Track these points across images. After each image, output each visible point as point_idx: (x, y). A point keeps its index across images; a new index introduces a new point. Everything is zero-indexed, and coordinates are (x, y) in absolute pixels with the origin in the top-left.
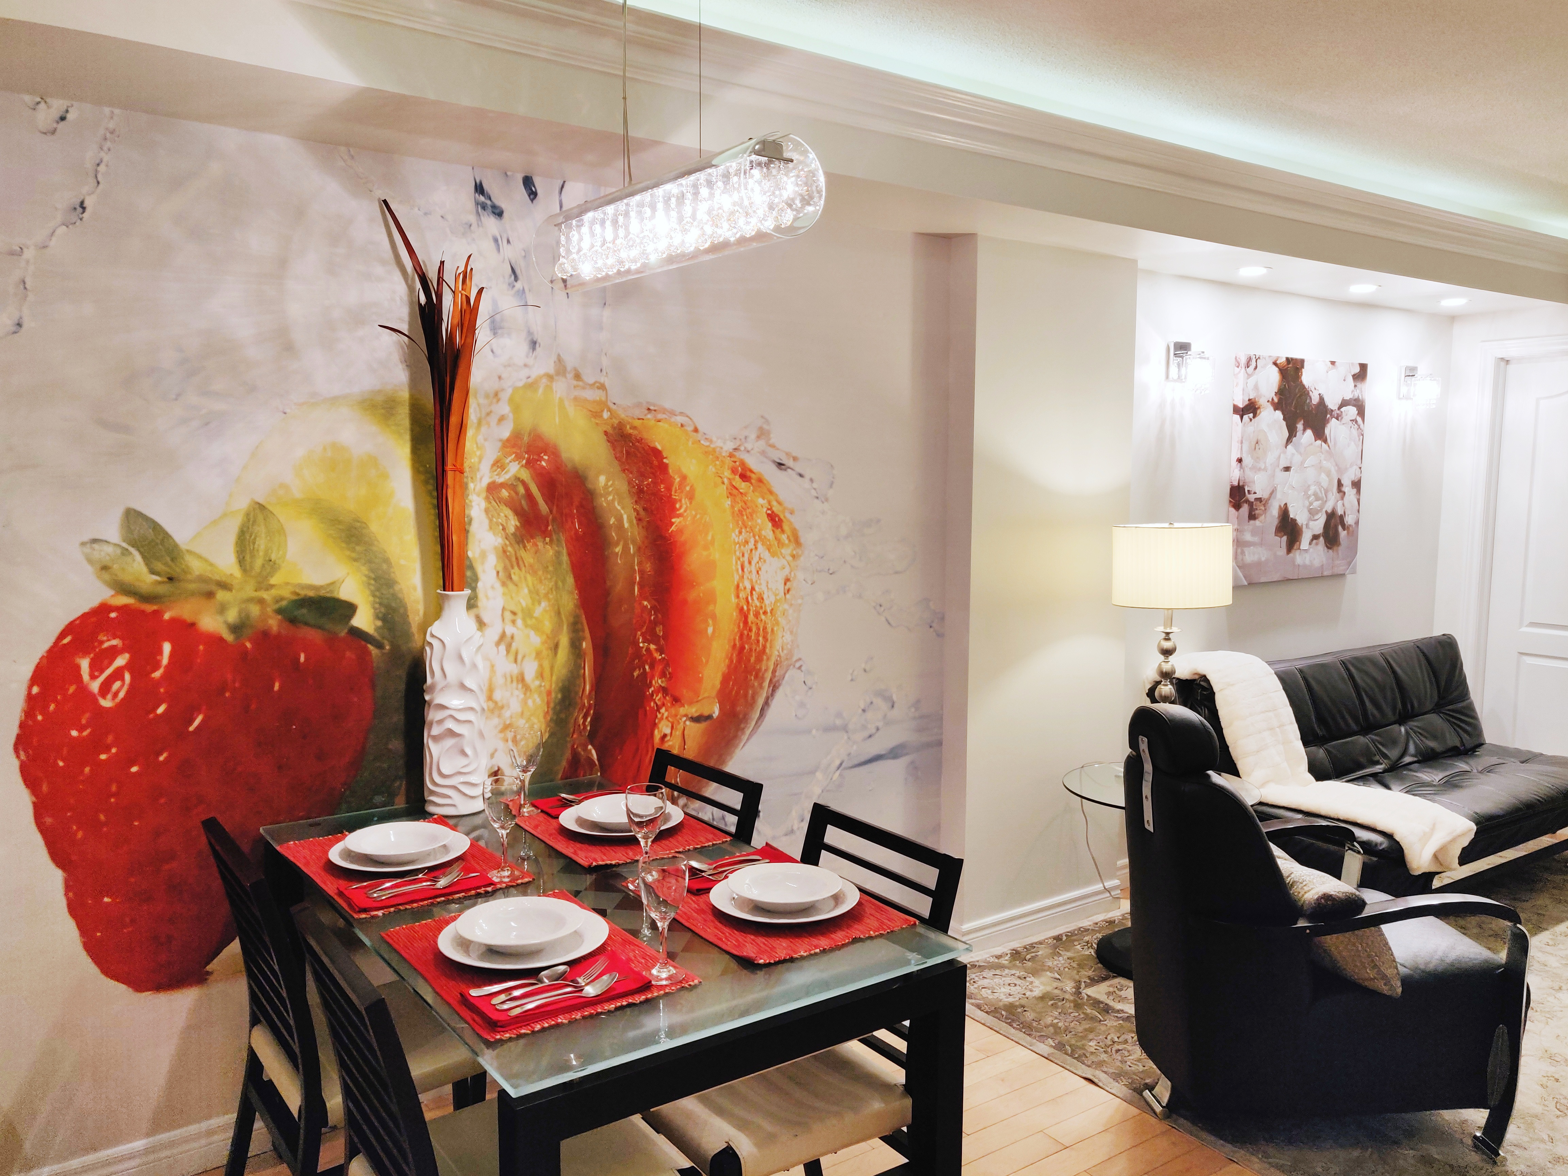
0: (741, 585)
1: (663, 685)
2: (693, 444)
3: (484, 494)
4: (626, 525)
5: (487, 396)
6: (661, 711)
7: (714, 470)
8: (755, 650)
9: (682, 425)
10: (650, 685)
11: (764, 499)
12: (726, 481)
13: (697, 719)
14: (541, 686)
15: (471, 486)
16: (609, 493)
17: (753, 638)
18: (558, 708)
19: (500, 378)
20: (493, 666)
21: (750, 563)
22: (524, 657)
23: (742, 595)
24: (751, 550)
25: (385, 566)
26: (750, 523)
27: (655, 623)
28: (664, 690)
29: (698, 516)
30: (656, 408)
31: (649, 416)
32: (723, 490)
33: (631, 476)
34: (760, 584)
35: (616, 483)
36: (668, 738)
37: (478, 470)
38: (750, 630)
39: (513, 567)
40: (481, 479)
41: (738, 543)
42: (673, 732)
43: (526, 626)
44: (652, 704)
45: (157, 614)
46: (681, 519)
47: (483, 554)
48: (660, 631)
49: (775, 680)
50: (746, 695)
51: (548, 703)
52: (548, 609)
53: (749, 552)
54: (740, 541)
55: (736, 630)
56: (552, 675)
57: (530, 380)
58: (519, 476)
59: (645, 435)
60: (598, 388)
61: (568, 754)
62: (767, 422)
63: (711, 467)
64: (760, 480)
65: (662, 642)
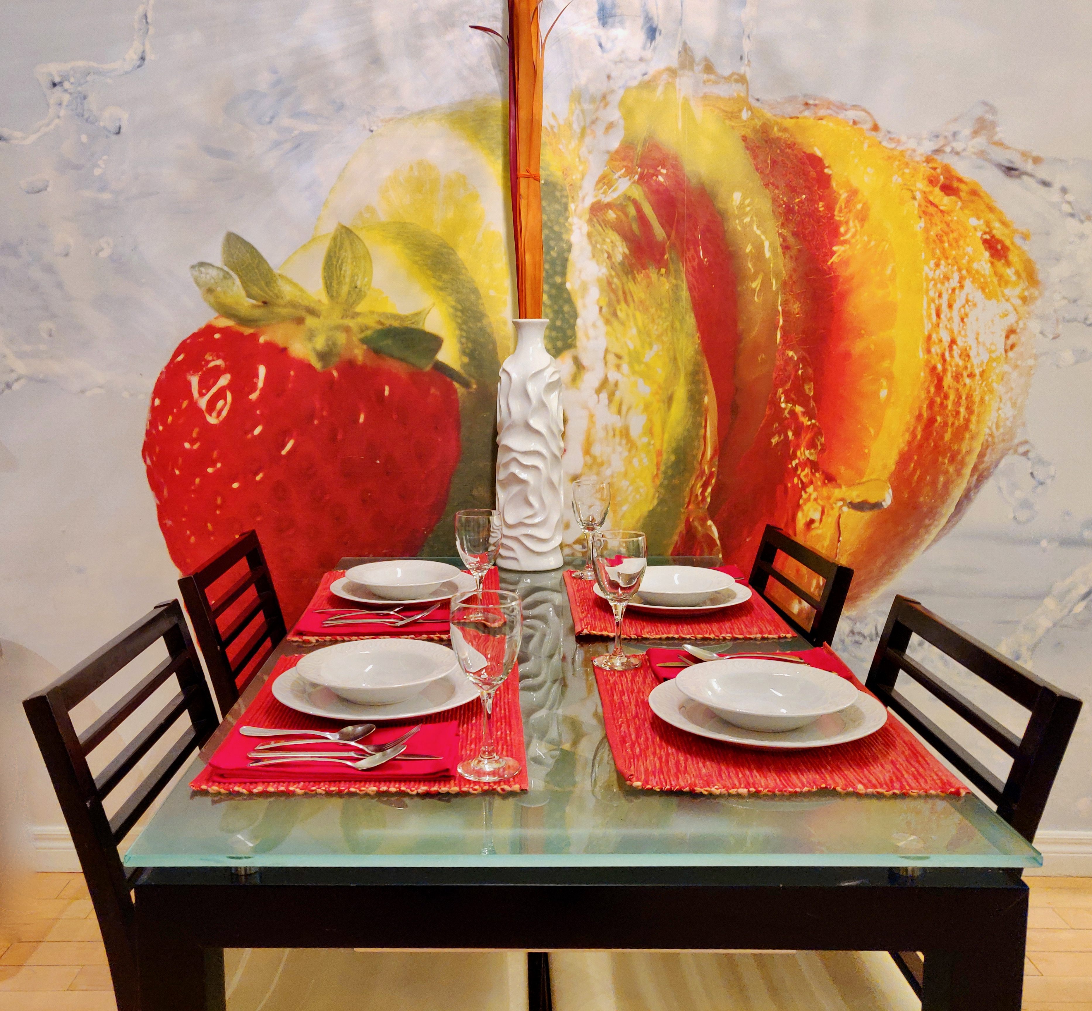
0: (934, 336)
1: (812, 458)
2: (870, 147)
3: (587, 216)
4: (768, 254)
5: (593, 100)
6: (808, 490)
7: (900, 180)
8: (953, 424)
9: (855, 123)
10: (794, 456)
11: (979, 218)
12: (918, 195)
13: (859, 506)
14: (649, 444)
15: (572, 206)
16: (746, 215)
17: (950, 407)
18: (670, 472)
19: (609, 77)
20: (591, 416)
21: (950, 306)
22: (629, 409)
23: (935, 349)
24: (954, 290)
25: (473, 297)
26: (954, 252)
27: (805, 379)
28: (814, 466)
29: (873, 243)
30: (817, 102)
31: (807, 113)
32: (913, 207)
33: (777, 191)
34: (966, 336)
35: (756, 200)
36: (816, 525)
37: (581, 188)
38: (946, 397)
39: (618, 302)
40: (583, 199)
41: (933, 279)
42: (824, 518)
43: (634, 372)
44: (796, 480)
45: (254, 337)
46: (847, 246)
47: (584, 287)
48: (810, 389)
49: (981, 467)
50: (934, 483)
51: (658, 465)
52: (661, 353)
53: (950, 291)
54: (936, 277)
55: (923, 395)
56: (663, 433)
57: (646, 78)
58: (629, 194)
59: (799, 139)
60: (737, 81)
61: (681, 527)
62: (992, 110)
63: (895, 177)
64: (974, 193)
65: (812, 404)
